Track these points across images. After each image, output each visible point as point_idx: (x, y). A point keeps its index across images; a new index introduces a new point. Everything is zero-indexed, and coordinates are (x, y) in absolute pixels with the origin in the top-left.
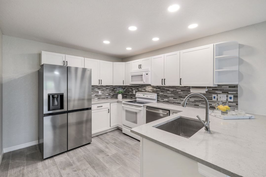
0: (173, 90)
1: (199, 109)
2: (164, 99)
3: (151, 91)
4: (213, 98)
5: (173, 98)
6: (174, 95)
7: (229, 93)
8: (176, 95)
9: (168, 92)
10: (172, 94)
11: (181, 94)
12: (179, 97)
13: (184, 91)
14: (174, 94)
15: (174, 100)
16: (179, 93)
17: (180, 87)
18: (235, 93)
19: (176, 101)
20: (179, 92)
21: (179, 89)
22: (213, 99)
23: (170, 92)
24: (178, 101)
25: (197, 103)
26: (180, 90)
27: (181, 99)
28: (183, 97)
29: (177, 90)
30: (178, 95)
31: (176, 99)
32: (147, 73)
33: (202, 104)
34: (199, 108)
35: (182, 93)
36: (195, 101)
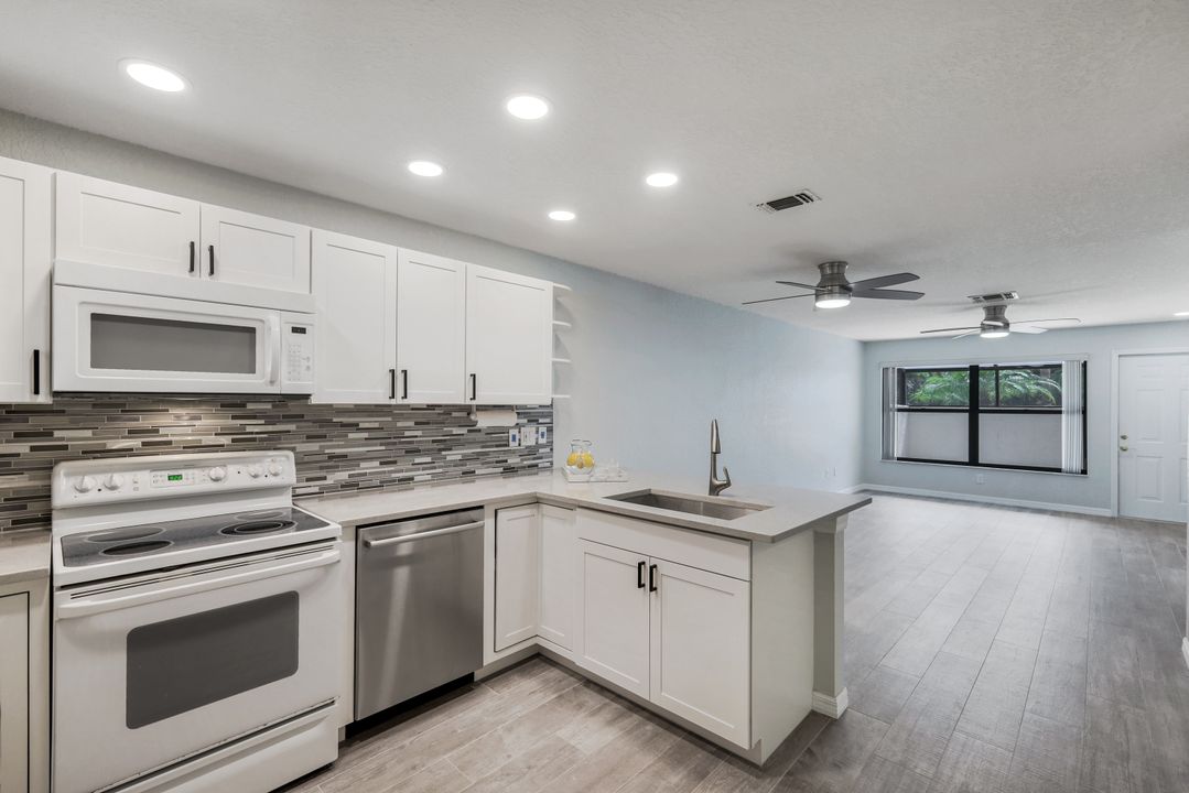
0: (377, 425)
1: (478, 483)
2: (325, 478)
3: (225, 440)
4: (511, 439)
5: (377, 463)
6: (383, 448)
7: (540, 421)
8: (395, 443)
9: (351, 436)
10: (376, 445)
11: (416, 437)
12: (407, 452)
13: (428, 423)
14: (381, 445)
15: (384, 472)
16: (407, 433)
17: (413, 409)
18: (548, 420)
19: (394, 475)
20: (409, 429)
21: (408, 418)
22: (512, 444)
23: (366, 435)
24: (401, 470)
25: (469, 467)
26: (411, 424)
27: (417, 460)
28: (424, 450)
29: (399, 424)
30: (401, 443)
31: (395, 462)
32: (300, 321)
33: (483, 464)
34: (473, 481)
35: (419, 433)
36: (465, 459)
